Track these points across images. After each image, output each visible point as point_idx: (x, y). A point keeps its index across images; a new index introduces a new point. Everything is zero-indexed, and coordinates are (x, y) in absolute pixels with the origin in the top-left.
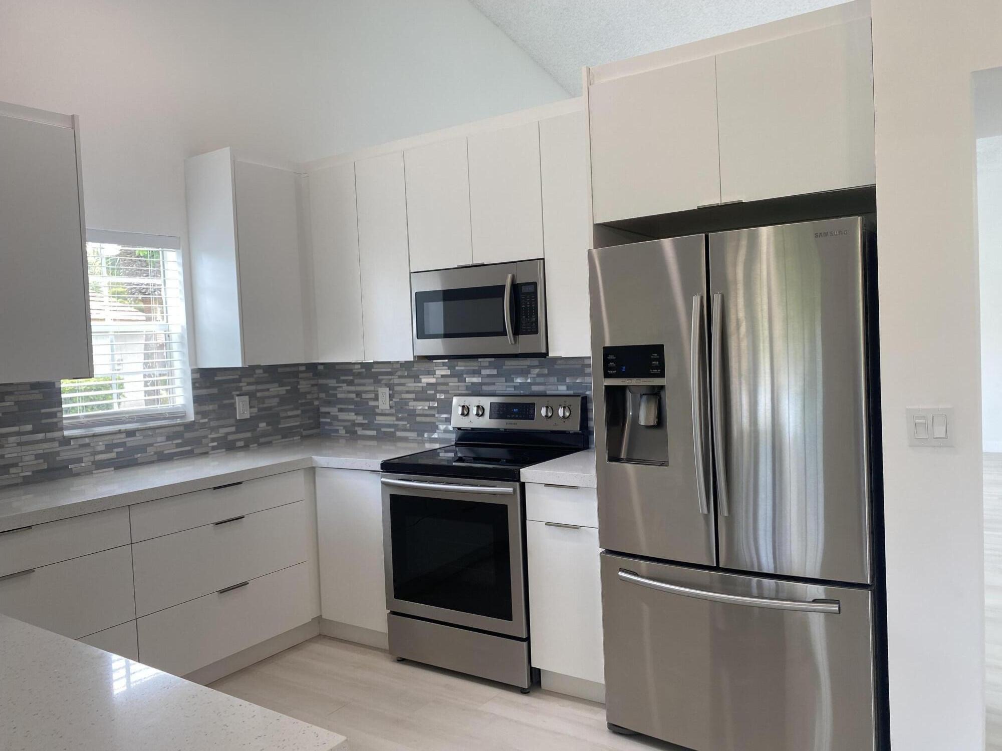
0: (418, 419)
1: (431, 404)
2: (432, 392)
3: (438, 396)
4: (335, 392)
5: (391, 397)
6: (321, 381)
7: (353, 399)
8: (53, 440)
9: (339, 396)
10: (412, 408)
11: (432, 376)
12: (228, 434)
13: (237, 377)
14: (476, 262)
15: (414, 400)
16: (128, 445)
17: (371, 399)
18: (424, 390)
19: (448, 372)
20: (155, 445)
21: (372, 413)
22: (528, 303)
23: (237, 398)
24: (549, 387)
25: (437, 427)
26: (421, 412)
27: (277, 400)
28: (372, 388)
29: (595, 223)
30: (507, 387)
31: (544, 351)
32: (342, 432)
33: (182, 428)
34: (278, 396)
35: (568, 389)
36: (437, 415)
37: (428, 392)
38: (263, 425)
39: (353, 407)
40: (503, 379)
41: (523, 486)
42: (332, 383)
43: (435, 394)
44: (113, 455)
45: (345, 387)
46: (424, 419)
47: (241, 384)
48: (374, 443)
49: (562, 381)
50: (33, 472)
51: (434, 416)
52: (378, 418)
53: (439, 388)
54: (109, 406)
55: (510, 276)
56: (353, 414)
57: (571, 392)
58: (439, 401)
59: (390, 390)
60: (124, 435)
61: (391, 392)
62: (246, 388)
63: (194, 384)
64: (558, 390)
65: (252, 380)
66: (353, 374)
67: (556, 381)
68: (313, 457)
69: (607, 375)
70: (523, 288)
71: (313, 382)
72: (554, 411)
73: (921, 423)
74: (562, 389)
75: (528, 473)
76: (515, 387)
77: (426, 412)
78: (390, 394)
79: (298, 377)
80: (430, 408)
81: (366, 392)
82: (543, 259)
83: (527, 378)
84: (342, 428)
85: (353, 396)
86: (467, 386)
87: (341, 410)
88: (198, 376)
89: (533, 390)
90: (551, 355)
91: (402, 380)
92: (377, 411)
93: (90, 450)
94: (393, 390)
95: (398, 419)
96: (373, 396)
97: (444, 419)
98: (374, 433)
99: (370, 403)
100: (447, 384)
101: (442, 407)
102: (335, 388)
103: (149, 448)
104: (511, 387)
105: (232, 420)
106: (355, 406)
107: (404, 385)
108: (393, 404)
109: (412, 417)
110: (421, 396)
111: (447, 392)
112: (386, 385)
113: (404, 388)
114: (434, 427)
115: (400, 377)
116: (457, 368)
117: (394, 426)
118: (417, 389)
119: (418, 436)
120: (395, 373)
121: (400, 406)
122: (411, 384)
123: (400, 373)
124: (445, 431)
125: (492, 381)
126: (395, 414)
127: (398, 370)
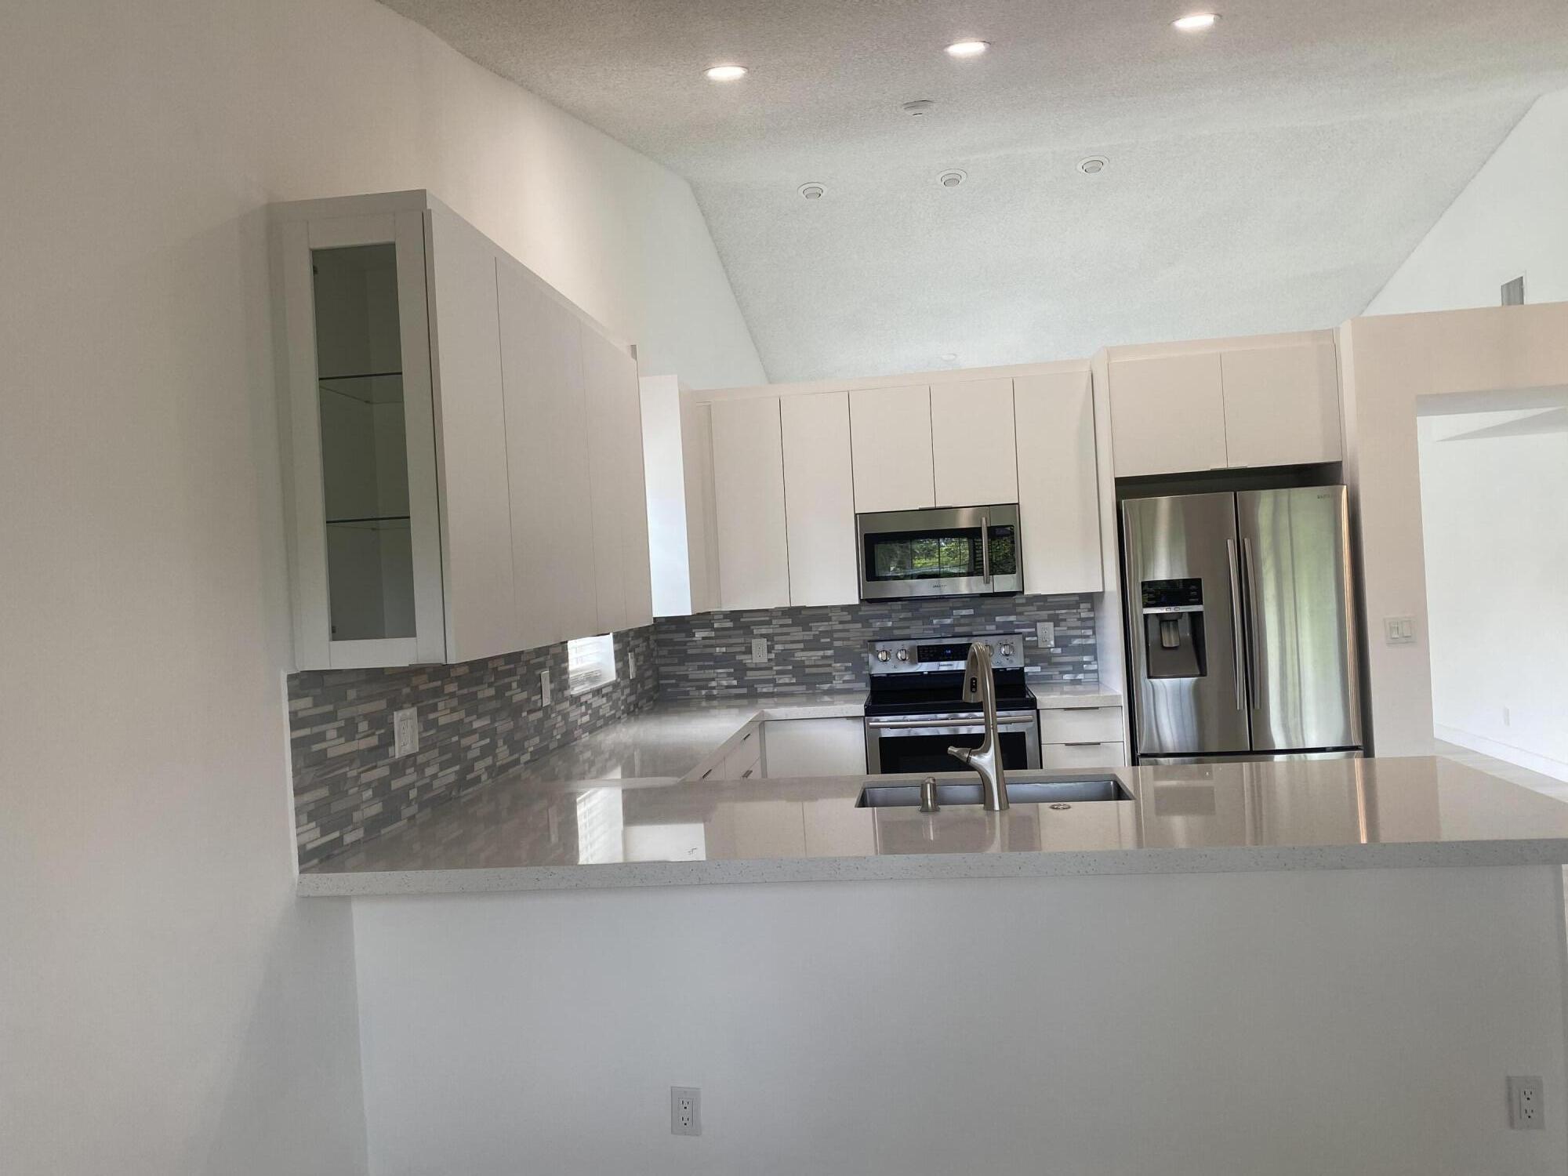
0: (807, 670)
1: (826, 653)
2: (829, 640)
3: (837, 644)
4: (685, 647)
5: (770, 649)
6: (664, 636)
8: (567, 699)
9: (690, 652)
10: (799, 659)
12: (628, 696)
14: (937, 505)
15: (802, 650)
16: (593, 706)
17: (739, 653)
18: (817, 638)
20: (603, 707)
21: (741, 669)
23: (629, 654)
26: (811, 663)
27: (642, 658)
28: (741, 640)
29: (1119, 476)
30: (926, 629)
31: (1020, 590)
33: (611, 689)
34: (643, 653)
35: (997, 628)
36: (833, 665)
37: (822, 640)
38: (639, 686)
40: (919, 622)
41: (1038, 711)
43: (832, 642)
44: (587, 718)
46: (814, 670)
47: (631, 639)
48: (745, 702)
49: (991, 621)
50: (561, 735)
51: (830, 665)
52: (749, 673)
55: (987, 519)
57: (1000, 631)
58: (835, 648)
59: (768, 641)
60: (591, 696)
61: (769, 643)
62: (631, 643)
64: (986, 630)
66: (713, 627)
67: (983, 621)
69: (1144, 607)
70: (998, 530)
71: (656, 637)
72: (994, 650)
73: (1394, 628)
74: (991, 628)
76: (934, 629)
77: (819, 663)
78: (768, 646)
79: (648, 631)
80: (823, 657)
81: (732, 645)
82: (1018, 504)
83: (949, 619)
86: (872, 632)
87: (692, 668)
89: (956, 631)
90: (1026, 593)
91: (785, 630)
92: (749, 666)
93: (579, 712)
94: (773, 641)
95: (779, 673)
96: (743, 649)
97: (843, 668)
98: (744, 691)
99: (739, 657)
100: (847, 631)
101: (841, 654)
102: (685, 643)
103: (601, 710)
104: (930, 629)
105: (628, 680)
106: (715, 662)
107: (787, 634)
108: (772, 656)
109: (799, 669)
110: (811, 645)
111: (848, 639)
112: (762, 636)
113: (788, 638)
114: (829, 678)
115: (782, 626)
116: (860, 613)
117: (773, 681)
118: (806, 638)
119: (807, 689)
120: (774, 622)
121: (784, 658)
122: (798, 633)
123: (782, 622)
124: (844, 682)
125: (906, 624)
126: (775, 668)
127: (777, 618)
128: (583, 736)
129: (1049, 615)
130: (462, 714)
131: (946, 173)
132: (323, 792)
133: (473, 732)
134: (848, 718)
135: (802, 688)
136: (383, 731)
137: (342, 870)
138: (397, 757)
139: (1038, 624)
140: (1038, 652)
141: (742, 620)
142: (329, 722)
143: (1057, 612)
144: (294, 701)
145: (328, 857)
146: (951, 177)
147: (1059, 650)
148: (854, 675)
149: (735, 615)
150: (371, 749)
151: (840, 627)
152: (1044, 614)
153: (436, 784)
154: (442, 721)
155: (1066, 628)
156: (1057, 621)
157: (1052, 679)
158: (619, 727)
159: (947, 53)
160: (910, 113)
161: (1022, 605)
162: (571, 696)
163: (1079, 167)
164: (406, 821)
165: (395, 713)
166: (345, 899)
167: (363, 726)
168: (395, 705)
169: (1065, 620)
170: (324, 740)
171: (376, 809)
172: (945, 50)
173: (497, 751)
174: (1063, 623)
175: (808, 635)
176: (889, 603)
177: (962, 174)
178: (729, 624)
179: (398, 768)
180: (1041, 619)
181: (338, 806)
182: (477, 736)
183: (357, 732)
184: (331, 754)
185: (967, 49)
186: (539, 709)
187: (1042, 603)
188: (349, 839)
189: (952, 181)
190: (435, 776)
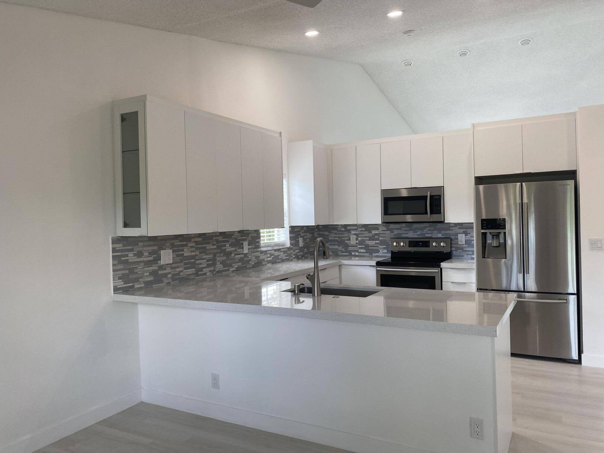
0: (370, 248)
1: (377, 242)
2: (378, 237)
3: (380, 238)
5: (357, 239)
6: (321, 233)
7: (337, 240)
8: (258, 251)
9: (330, 239)
10: (367, 243)
11: (377, 231)
12: (297, 252)
13: (299, 230)
14: (413, 187)
15: (368, 240)
16: (275, 255)
17: (346, 240)
18: (373, 236)
19: (385, 229)
20: (281, 255)
21: (347, 246)
22: (437, 203)
23: (300, 238)
24: (433, 235)
25: (379, 251)
26: (371, 245)
27: (309, 240)
28: (347, 235)
29: (475, 176)
30: (414, 235)
31: (443, 220)
32: (331, 253)
33: (287, 249)
34: (309, 238)
35: (442, 236)
37: (376, 237)
38: (306, 250)
39: (337, 243)
40: (412, 232)
41: (441, 269)
42: (326, 233)
43: (379, 238)
44: (271, 259)
45: (333, 235)
46: (373, 248)
47: (301, 233)
49: (439, 233)
50: (254, 263)
51: (378, 246)
52: (349, 247)
53: (381, 235)
54: (273, 239)
55: (429, 192)
56: (337, 246)
57: (444, 237)
58: (380, 240)
60: (274, 251)
61: (357, 237)
62: (302, 234)
63: (290, 232)
64: (437, 236)
65: (303, 231)
66: (337, 230)
68: (342, 261)
69: (482, 229)
70: (434, 197)
71: (318, 233)
72: (439, 244)
73: (594, 243)
74: (440, 235)
75: (443, 265)
76: (418, 235)
77: (374, 245)
79: (314, 231)
80: (376, 243)
81: (344, 237)
82: (443, 186)
83: (423, 231)
84: (331, 252)
85: (337, 239)
86: (394, 235)
87: (330, 245)
88: (290, 229)
89: (426, 236)
90: (445, 222)
91: (362, 232)
92: (349, 245)
93: (266, 256)
94: (358, 236)
95: (360, 248)
96: (347, 239)
97: (383, 248)
98: (348, 254)
99: (346, 242)
100: (384, 234)
101: (382, 243)
102: (328, 236)
103: (279, 257)
104: (416, 235)
105: (298, 247)
106: (338, 243)
107: (363, 234)
108: (357, 242)
109: (367, 247)
110: (372, 238)
111: (385, 237)
112: (354, 234)
113: (363, 235)
114: (378, 251)
115: (382, 230)
116: (389, 227)
117: (357, 251)
118: (370, 236)
119: (370, 255)
120: (359, 229)
121: (361, 243)
122: (367, 234)
123: (361, 229)
124: (383, 253)
125: (407, 232)
126: (358, 246)
127: (360, 228)
128: (267, 264)
129: (463, 231)
130: (198, 253)
131: (461, 51)
132: (127, 272)
133: (204, 259)
134: (370, 266)
135: (367, 254)
136: (155, 256)
137: (134, 295)
138: (162, 264)
139: (459, 235)
140: (458, 246)
141: (348, 228)
142: (129, 252)
143: (467, 230)
144: (114, 245)
145: (127, 291)
146: (463, 53)
147: (467, 245)
148: (387, 251)
149: (345, 226)
150: (149, 261)
151: (382, 232)
152: (461, 231)
153: (181, 274)
154: (185, 255)
155: (470, 237)
156: (466, 234)
157: (463, 257)
158: (291, 263)
159: (387, 16)
160: (406, 35)
161: (452, 227)
162: (261, 251)
163: (519, 43)
164: (165, 284)
165: (161, 251)
166: (136, 304)
167: (146, 254)
168: (161, 248)
169: (470, 233)
170: (128, 257)
171: (151, 278)
172: (387, 15)
173: (216, 266)
174: (468, 235)
175: (370, 235)
176: (401, 224)
177: (468, 52)
178: (343, 229)
179: (161, 267)
180: (459, 232)
181: (132, 276)
182: (205, 260)
183: (143, 255)
184: (130, 261)
185: (395, 14)
186: (242, 254)
187: (461, 226)
188: (137, 286)
189: (464, 54)
190: (182, 271)
